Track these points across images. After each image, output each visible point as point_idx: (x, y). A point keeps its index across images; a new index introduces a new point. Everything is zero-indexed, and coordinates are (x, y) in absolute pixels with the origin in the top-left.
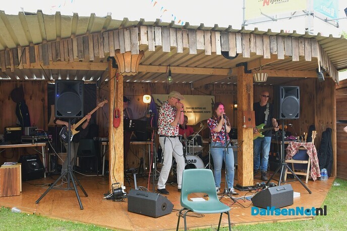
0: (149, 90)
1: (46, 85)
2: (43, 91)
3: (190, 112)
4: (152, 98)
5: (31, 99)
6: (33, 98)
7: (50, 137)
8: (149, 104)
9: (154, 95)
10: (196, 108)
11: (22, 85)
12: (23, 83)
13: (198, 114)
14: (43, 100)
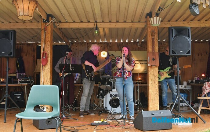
0: (106, 48)
1: (36, 47)
2: (34, 51)
3: (138, 63)
4: (108, 54)
5: (26, 56)
6: (28, 55)
7: (32, 80)
8: (105, 58)
9: (110, 52)
10: (142, 61)
11: (21, 47)
12: (22, 45)
13: (144, 65)
14: (34, 56)
